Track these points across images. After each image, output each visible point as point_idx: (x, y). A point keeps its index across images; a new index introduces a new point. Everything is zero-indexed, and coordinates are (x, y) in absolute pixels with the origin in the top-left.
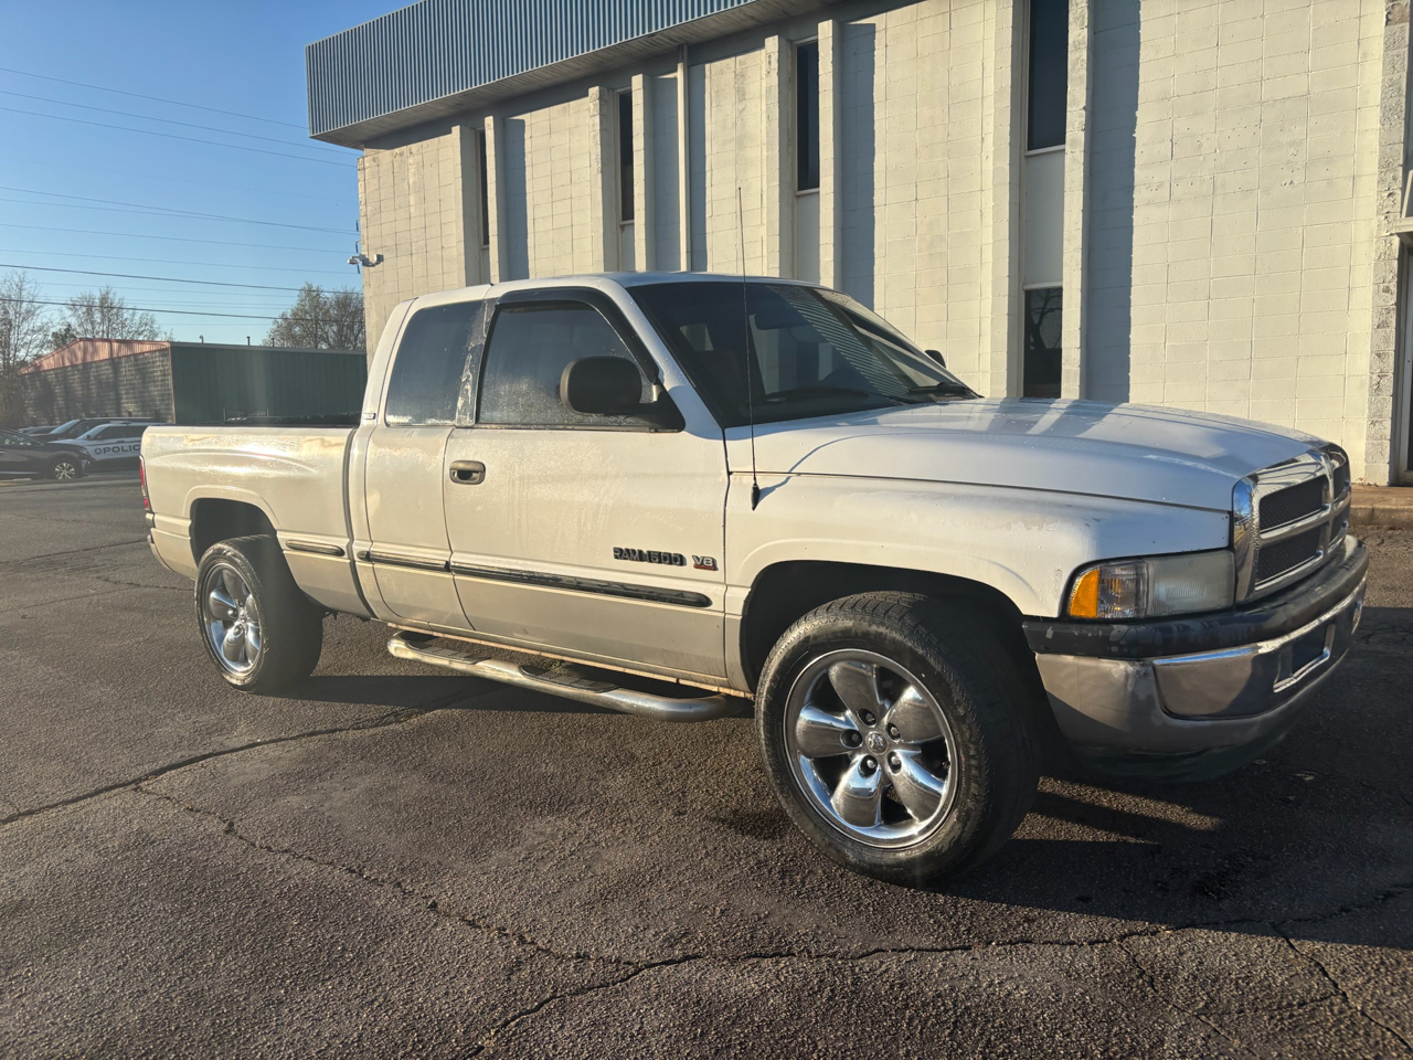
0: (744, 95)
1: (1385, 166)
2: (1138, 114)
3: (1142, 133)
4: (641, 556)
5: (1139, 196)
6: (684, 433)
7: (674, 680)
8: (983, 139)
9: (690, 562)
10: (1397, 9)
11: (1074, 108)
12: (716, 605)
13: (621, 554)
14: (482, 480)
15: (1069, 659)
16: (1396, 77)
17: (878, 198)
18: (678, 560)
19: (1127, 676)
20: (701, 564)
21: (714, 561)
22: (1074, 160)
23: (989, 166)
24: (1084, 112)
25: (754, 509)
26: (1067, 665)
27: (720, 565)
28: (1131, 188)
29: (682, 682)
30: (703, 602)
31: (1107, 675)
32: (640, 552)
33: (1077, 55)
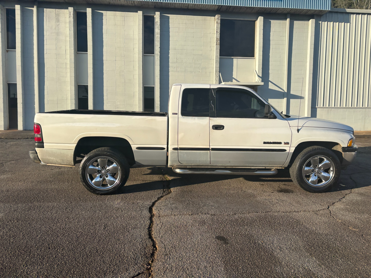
0: (59, 20)
1: (216, 71)
2: (170, 51)
3: (171, 56)
4: (271, 143)
5: (171, 69)
6: (277, 119)
7: (264, 168)
8: (134, 49)
9: (283, 143)
10: (218, 42)
11: (157, 47)
12: (288, 151)
13: (265, 143)
14: (223, 129)
15: (348, 153)
16: (218, 55)
17: (104, 58)
18: (280, 143)
19: (355, 154)
20: (285, 143)
21: (289, 143)
22: (157, 58)
23: (137, 56)
24: (159, 48)
25: (298, 132)
26: (347, 154)
27: (290, 143)
28: (169, 67)
29: (266, 168)
30: (285, 150)
31: (352, 154)
32: (271, 142)
33: (158, 35)
